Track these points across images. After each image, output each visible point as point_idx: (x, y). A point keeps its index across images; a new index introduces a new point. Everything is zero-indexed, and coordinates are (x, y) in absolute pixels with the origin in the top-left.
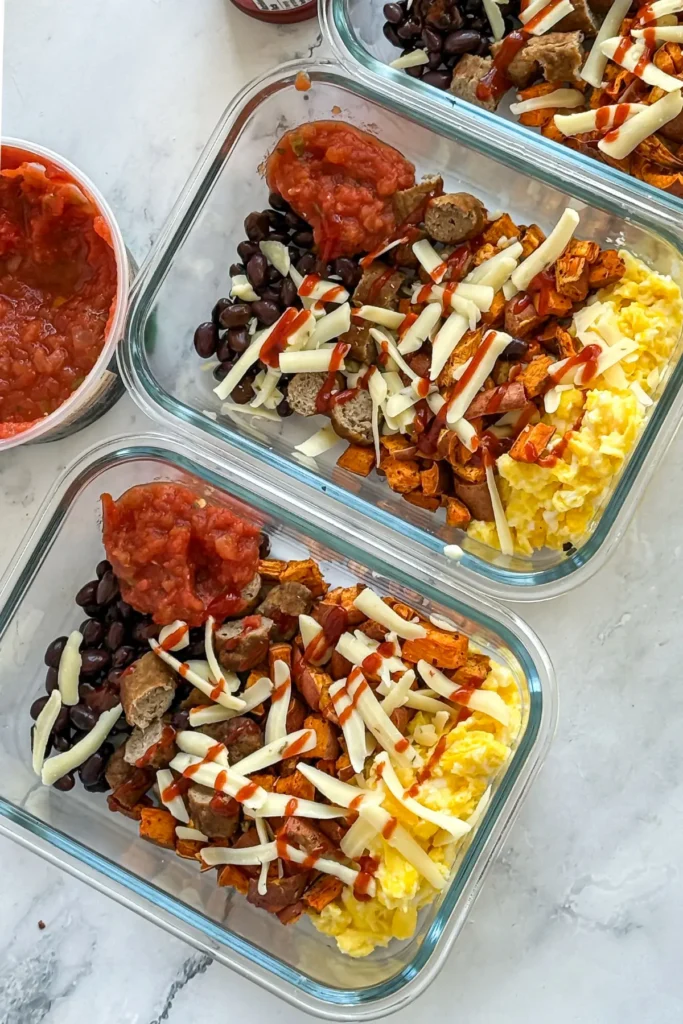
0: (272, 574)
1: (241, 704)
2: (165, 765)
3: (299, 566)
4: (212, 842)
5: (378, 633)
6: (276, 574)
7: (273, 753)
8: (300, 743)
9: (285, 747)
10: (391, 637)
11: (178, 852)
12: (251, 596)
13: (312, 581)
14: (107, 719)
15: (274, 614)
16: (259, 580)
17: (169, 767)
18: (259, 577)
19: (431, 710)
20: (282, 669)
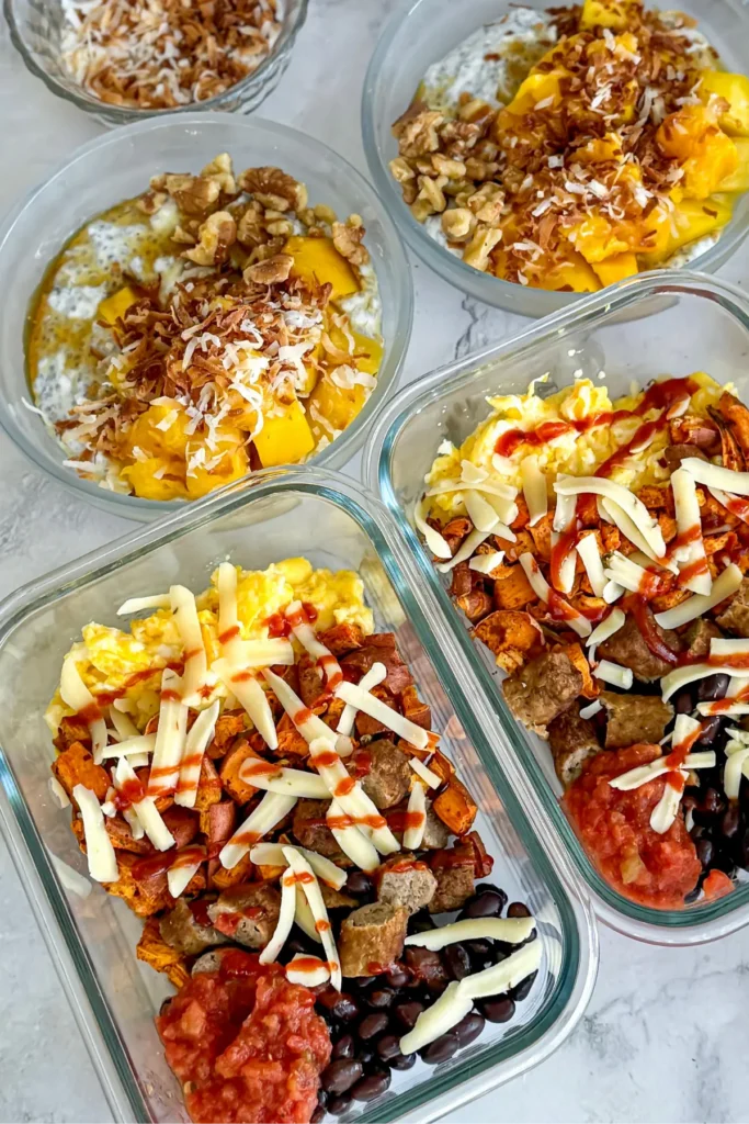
0: (182, 969)
1: (290, 852)
2: (405, 852)
3: (152, 956)
4: (411, 752)
5: (119, 822)
6: (178, 966)
7: (287, 781)
8: (256, 770)
9: (273, 777)
10: (109, 809)
11: (452, 770)
12: (213, 957)
13: (152, 933)
14: (433, 940)
15: (203, 919)
16: (195, 967)
17: (402, 847)
18: (193, 972)
19: (126, 720)
20: (229, 856)
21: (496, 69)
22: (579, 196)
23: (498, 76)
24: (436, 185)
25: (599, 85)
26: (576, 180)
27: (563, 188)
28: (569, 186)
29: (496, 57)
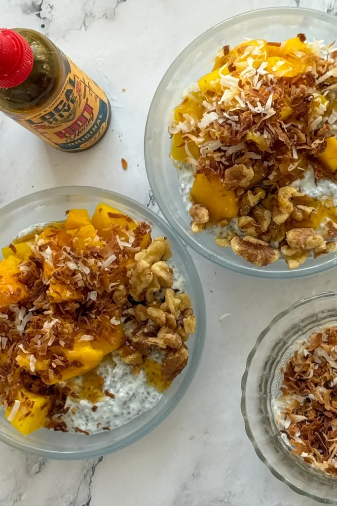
21: (111, 386)
22: (85, 263)
23: (110, 381)
24: (168, 305)
25: (48, 330)
26: (83, 274)
27: (91, 270)
28: (87, 271)
29: (107, 393)
